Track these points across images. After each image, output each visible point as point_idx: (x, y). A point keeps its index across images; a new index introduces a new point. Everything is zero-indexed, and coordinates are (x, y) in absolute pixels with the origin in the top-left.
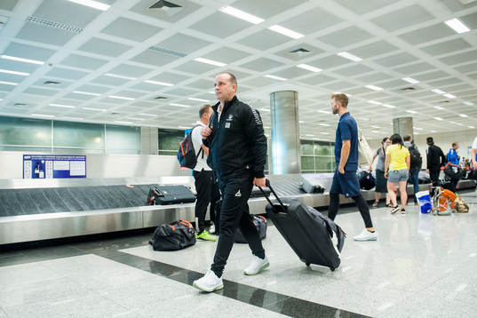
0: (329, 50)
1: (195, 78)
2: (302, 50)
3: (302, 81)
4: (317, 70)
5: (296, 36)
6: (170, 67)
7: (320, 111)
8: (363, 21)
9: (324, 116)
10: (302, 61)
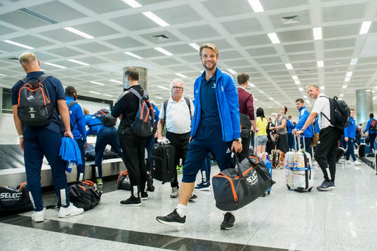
0: (184, 40)
1: (59, 45)
2: (163, 36)
3: (155, 61)
4: (168, 54)
5: (163, 24)
6: (35, 32)
7: (160, 87)
8: (216, 23)
9: (160, 91)
10: (161, 45)
